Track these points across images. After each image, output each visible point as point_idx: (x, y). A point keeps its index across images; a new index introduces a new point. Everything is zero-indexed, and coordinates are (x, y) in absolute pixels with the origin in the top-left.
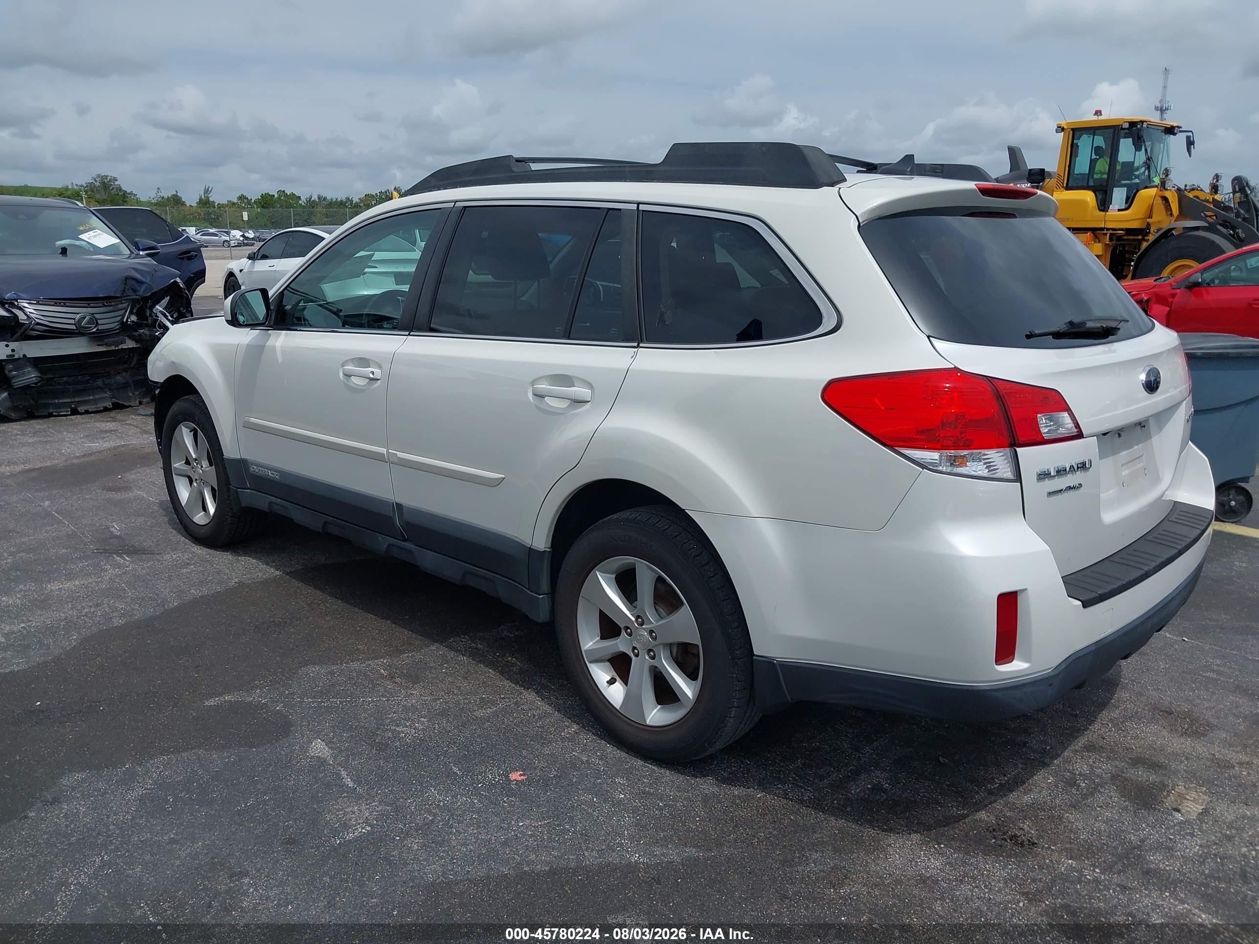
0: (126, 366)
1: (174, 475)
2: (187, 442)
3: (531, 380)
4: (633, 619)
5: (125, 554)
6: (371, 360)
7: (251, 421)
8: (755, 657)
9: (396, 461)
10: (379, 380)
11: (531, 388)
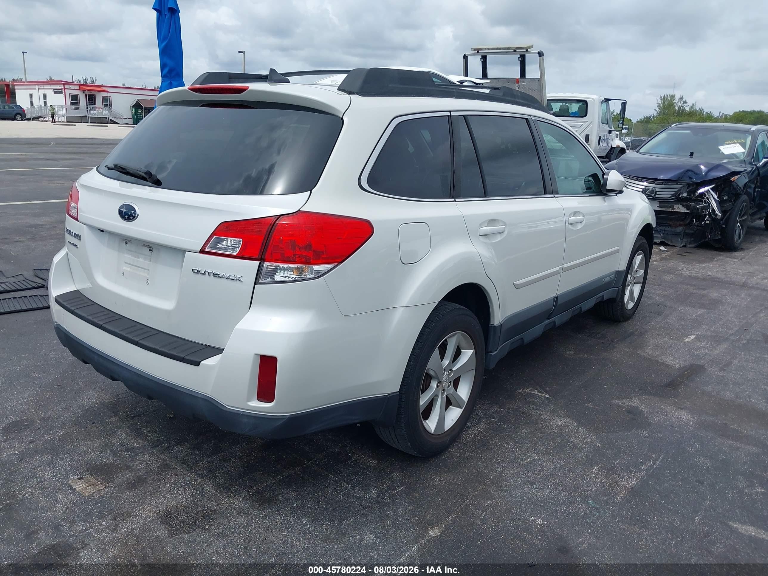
0: (681, 223)
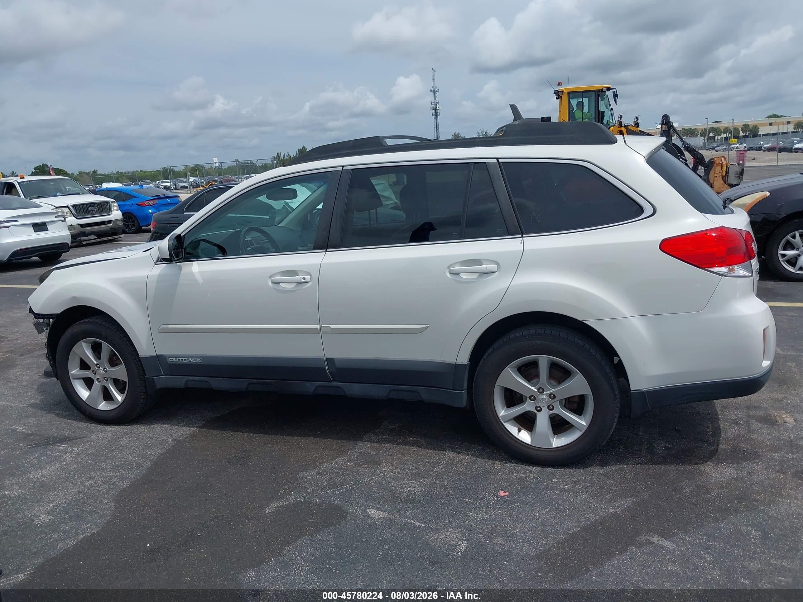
1: (72, 380)
2: (87, 353)
3: (448, 265)
4: (536, 390)
5: (57, 443)
6: (298, 270)
7: (169, 327)
8: (631, 392)
9: (329, 331)
10: (309, 282)
11: (448, 270)
